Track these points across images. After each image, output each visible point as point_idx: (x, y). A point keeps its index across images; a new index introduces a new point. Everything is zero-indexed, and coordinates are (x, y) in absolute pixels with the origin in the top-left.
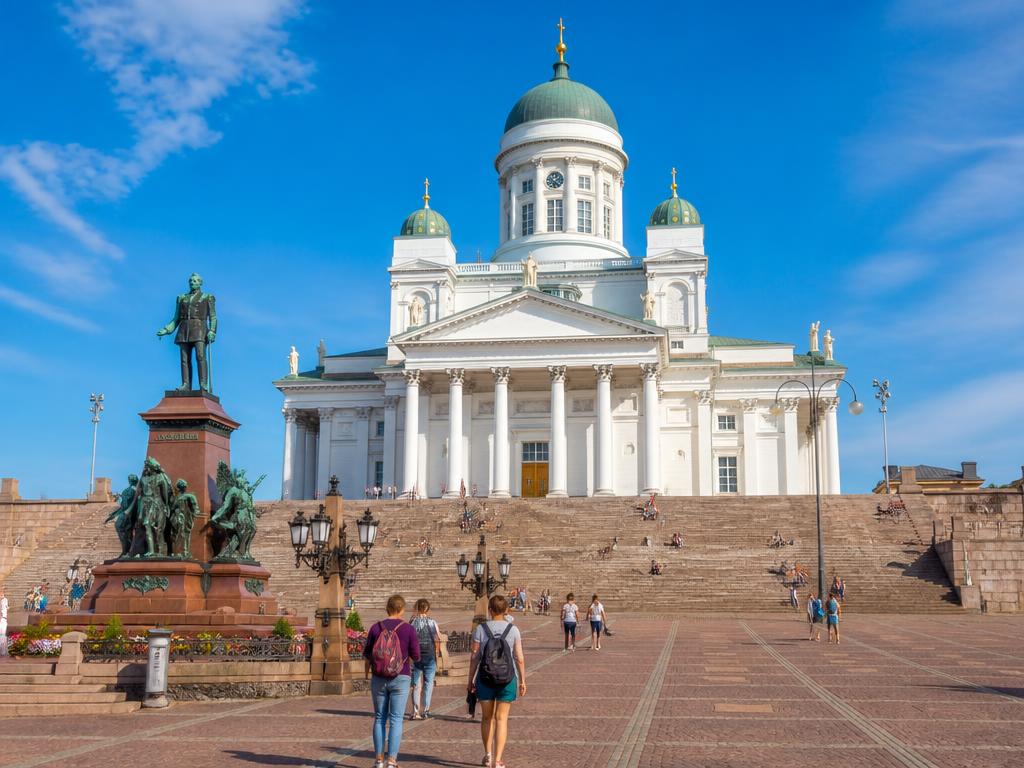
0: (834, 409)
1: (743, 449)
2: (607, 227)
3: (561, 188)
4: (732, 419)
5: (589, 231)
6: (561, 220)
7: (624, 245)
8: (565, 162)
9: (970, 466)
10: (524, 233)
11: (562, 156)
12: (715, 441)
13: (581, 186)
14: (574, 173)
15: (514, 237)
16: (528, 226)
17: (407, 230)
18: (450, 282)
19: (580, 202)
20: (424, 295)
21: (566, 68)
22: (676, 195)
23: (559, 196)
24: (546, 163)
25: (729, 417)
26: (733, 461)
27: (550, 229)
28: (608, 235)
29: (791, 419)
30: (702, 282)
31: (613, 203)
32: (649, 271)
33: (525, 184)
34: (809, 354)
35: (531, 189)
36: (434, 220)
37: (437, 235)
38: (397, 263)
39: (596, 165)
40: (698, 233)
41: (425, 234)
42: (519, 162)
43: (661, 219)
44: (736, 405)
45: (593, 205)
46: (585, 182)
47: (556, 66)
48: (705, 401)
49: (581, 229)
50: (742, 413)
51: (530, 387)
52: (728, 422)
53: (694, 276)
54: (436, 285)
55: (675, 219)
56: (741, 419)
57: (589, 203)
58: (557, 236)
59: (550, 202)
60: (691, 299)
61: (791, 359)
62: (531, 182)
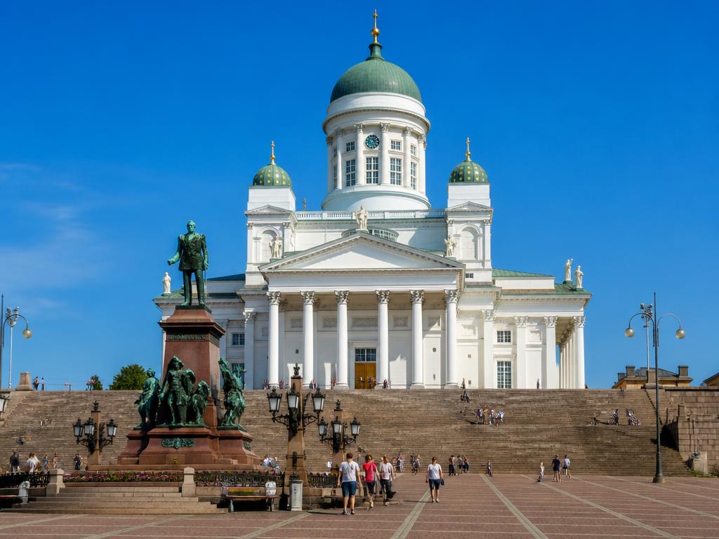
0: (582, 326)
1: (516, 357)
2: (413, 180)
3: (377, 148)
4: (508, 333)
5: (399, 183)
6: (376, 174)
7: (426, 195)
8: (380, 128)
9: (683, 369)
10: (348, 185)
11: (377, 122)
12: (495, 351)
13: (393, 147)
14: (388, 137)
15: (340, 186)
16: (351, 180)
17: (259, 181)
18: (292, 225)
19: (392, 160)
20: (273, 233)
21: (379, 48)
22: (469, 159)
23: (376, 155)
24: (365, 128)
25: (506, 332)
26: (508, 364)
27: (369, 181)
28: (414, 187)
29: (551, 333)
30: (488, 228)
31: (418, 160)
32: (449, 219)
33: (348, 144)
34: (565, 283)
35: (353, 148)
36: (277, 173)
37: (281, 186)
38: (251, 207)
39: (404, 131)
40: (486, 189)
41: (272, 184)
42: (343, 127)
43: (458, 177)
44: (512, 322)
45: (402, 161)
46: (396, 145)
47: (372, 47)
48: (490, 318)
49: (393, 182)
50: (516, 328)
51: (364, 306)
52: (505, 337)
53: (483, 223)
54: (283, 227)
55: (469, 178)
56: (515, 333)
57: (399, 161)
58: (373, 187)
59: (368, 159)
60: (480, 241)
61: (552, 287)
62: (353, 144)
